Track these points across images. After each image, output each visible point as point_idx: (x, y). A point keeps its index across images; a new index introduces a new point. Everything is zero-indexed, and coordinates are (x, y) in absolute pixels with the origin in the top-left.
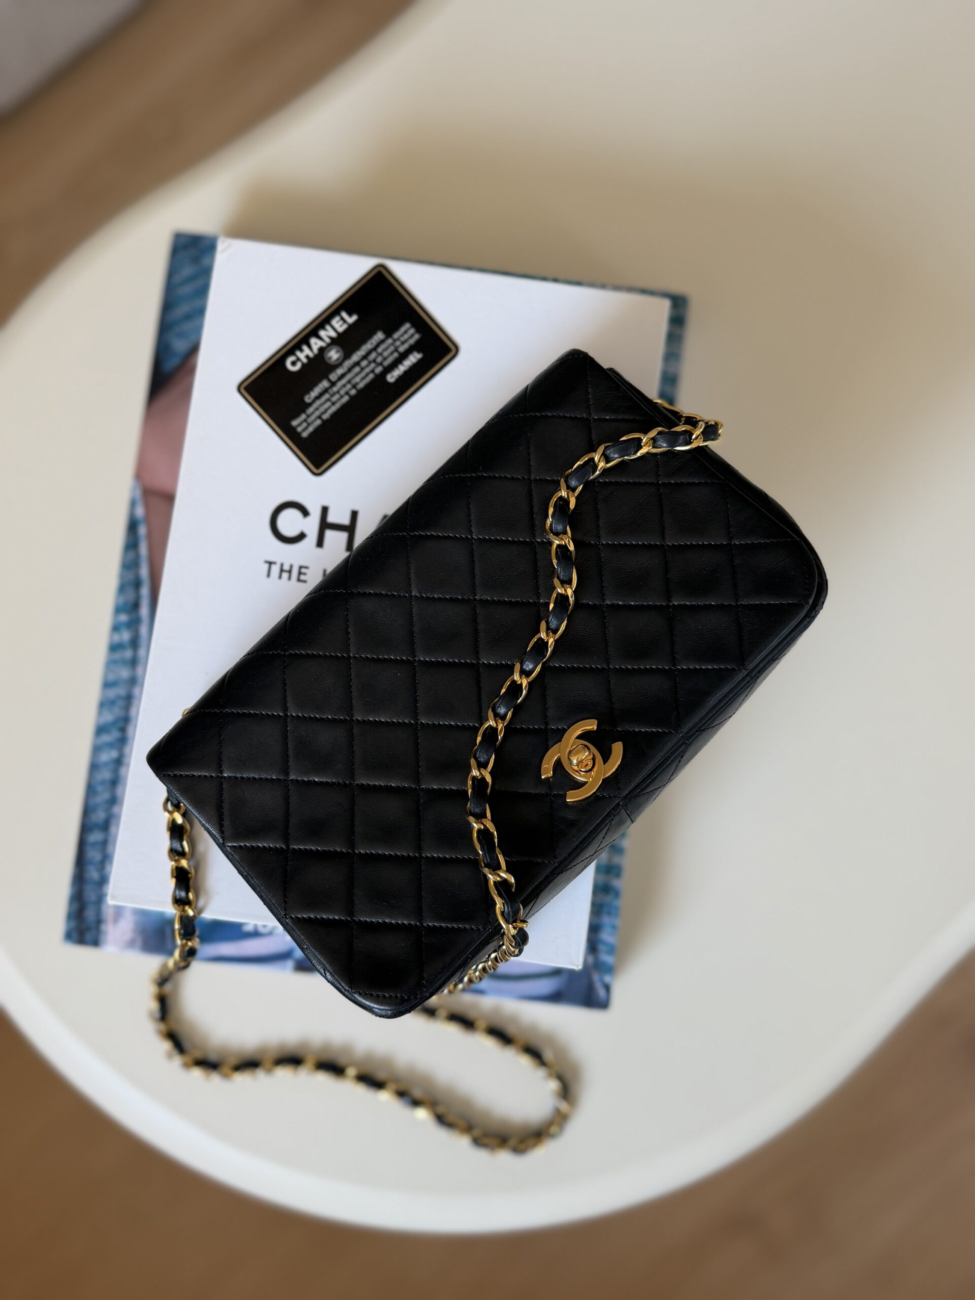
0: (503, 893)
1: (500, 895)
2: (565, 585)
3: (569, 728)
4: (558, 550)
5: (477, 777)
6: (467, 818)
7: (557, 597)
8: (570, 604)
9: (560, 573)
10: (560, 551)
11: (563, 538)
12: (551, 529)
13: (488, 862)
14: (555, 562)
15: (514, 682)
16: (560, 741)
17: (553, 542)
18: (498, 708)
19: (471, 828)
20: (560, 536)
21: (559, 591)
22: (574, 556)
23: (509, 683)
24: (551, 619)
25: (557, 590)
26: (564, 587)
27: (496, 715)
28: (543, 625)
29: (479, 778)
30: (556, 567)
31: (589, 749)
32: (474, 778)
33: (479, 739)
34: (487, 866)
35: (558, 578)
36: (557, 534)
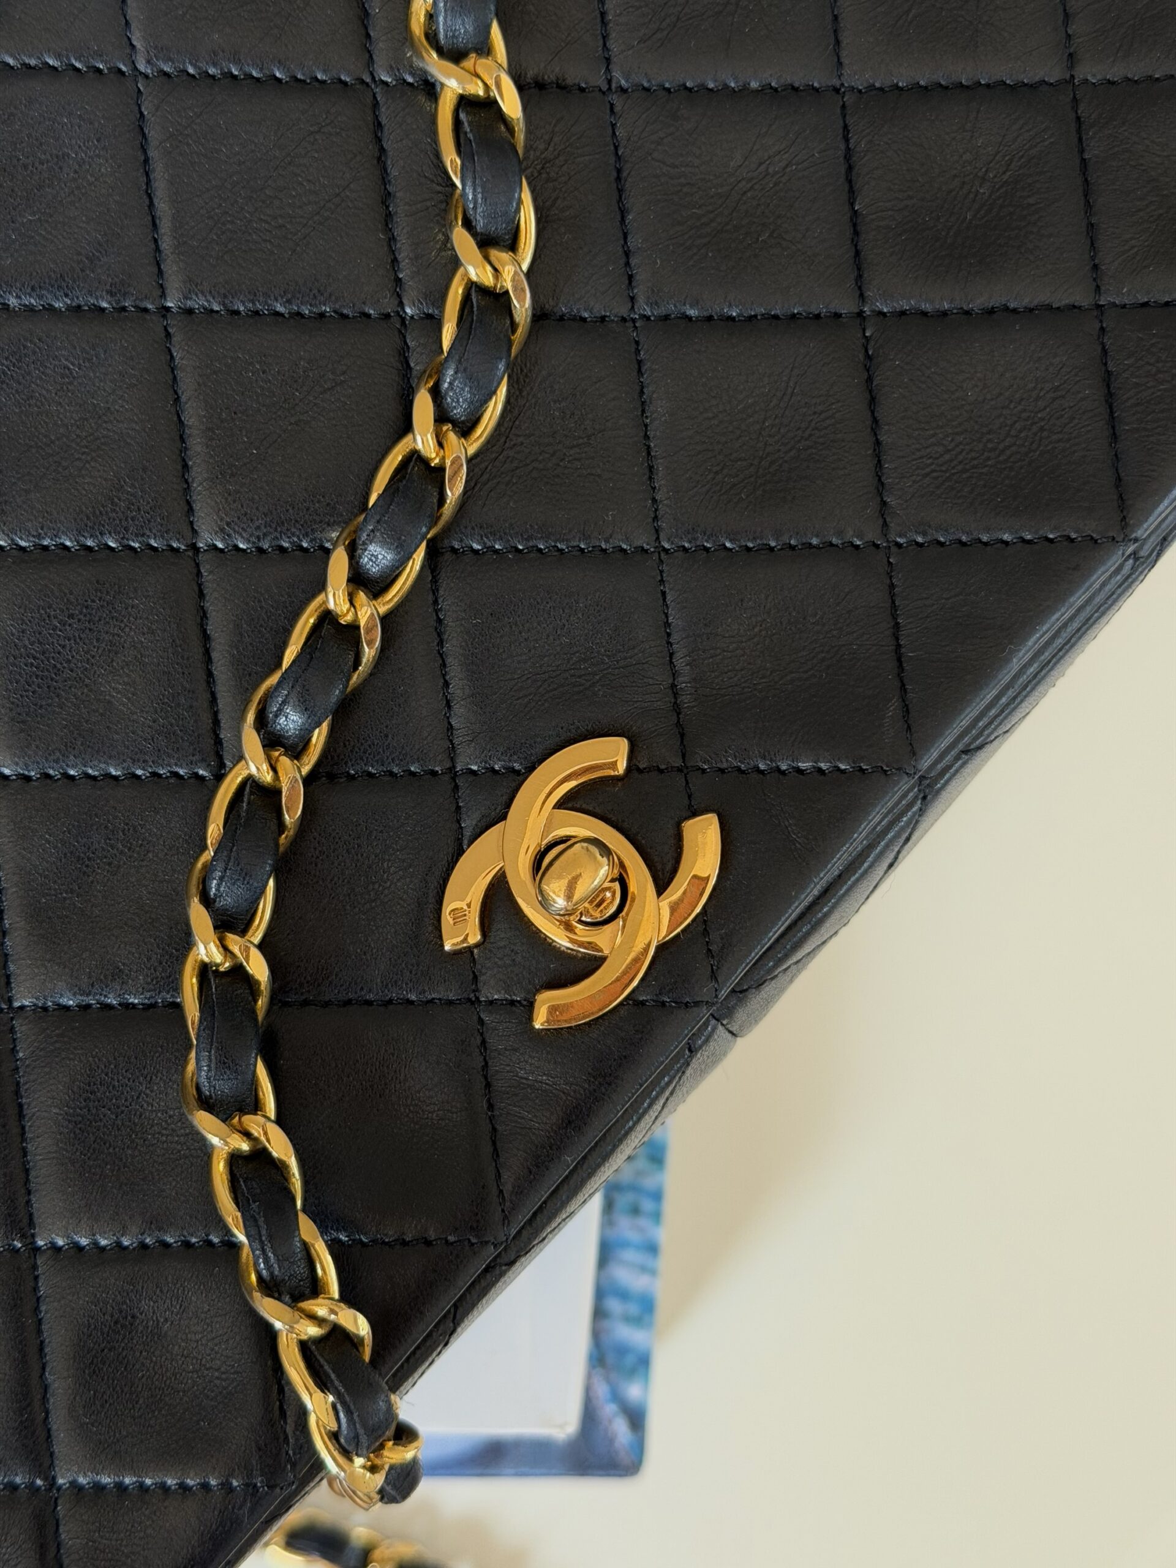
0: (333, 1376)
1: (322, 1383)
2: (495, 254)
3: (531, 769)
4: (462, 116)
5: (217, 965)
6: (190, 1117)
7: (466, 300)
8: (514, 326)
9: (475, 208)
10: (470, 123)
11: (480, 71)
12: (431, 37)
13: (272, 1274)
14: (451, 159)
15: (327, 617)
16: (503, 817)
17: (442, 85)
18: (276, 716)
19: (206, 1152)
20: (469, 63)
21: (473, 273)
22: (520, 137)
23: (312, 621)
24: (451, 383)
25: (466, 273)
26: (492, 259)
27: (272, 741)
28: (423, 407)
29: (222, 969)
30: (458, 182)
31: (606, 851)
32: (205, 971)
33: (215, 829)
34: (270, 1287)
35: (468, 224)
36: (455, 55)
